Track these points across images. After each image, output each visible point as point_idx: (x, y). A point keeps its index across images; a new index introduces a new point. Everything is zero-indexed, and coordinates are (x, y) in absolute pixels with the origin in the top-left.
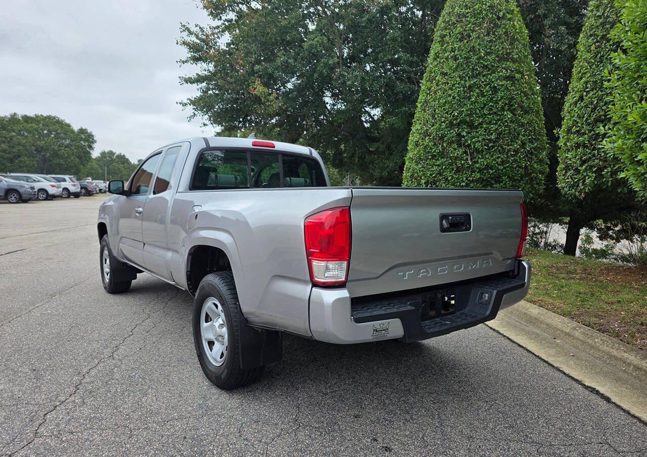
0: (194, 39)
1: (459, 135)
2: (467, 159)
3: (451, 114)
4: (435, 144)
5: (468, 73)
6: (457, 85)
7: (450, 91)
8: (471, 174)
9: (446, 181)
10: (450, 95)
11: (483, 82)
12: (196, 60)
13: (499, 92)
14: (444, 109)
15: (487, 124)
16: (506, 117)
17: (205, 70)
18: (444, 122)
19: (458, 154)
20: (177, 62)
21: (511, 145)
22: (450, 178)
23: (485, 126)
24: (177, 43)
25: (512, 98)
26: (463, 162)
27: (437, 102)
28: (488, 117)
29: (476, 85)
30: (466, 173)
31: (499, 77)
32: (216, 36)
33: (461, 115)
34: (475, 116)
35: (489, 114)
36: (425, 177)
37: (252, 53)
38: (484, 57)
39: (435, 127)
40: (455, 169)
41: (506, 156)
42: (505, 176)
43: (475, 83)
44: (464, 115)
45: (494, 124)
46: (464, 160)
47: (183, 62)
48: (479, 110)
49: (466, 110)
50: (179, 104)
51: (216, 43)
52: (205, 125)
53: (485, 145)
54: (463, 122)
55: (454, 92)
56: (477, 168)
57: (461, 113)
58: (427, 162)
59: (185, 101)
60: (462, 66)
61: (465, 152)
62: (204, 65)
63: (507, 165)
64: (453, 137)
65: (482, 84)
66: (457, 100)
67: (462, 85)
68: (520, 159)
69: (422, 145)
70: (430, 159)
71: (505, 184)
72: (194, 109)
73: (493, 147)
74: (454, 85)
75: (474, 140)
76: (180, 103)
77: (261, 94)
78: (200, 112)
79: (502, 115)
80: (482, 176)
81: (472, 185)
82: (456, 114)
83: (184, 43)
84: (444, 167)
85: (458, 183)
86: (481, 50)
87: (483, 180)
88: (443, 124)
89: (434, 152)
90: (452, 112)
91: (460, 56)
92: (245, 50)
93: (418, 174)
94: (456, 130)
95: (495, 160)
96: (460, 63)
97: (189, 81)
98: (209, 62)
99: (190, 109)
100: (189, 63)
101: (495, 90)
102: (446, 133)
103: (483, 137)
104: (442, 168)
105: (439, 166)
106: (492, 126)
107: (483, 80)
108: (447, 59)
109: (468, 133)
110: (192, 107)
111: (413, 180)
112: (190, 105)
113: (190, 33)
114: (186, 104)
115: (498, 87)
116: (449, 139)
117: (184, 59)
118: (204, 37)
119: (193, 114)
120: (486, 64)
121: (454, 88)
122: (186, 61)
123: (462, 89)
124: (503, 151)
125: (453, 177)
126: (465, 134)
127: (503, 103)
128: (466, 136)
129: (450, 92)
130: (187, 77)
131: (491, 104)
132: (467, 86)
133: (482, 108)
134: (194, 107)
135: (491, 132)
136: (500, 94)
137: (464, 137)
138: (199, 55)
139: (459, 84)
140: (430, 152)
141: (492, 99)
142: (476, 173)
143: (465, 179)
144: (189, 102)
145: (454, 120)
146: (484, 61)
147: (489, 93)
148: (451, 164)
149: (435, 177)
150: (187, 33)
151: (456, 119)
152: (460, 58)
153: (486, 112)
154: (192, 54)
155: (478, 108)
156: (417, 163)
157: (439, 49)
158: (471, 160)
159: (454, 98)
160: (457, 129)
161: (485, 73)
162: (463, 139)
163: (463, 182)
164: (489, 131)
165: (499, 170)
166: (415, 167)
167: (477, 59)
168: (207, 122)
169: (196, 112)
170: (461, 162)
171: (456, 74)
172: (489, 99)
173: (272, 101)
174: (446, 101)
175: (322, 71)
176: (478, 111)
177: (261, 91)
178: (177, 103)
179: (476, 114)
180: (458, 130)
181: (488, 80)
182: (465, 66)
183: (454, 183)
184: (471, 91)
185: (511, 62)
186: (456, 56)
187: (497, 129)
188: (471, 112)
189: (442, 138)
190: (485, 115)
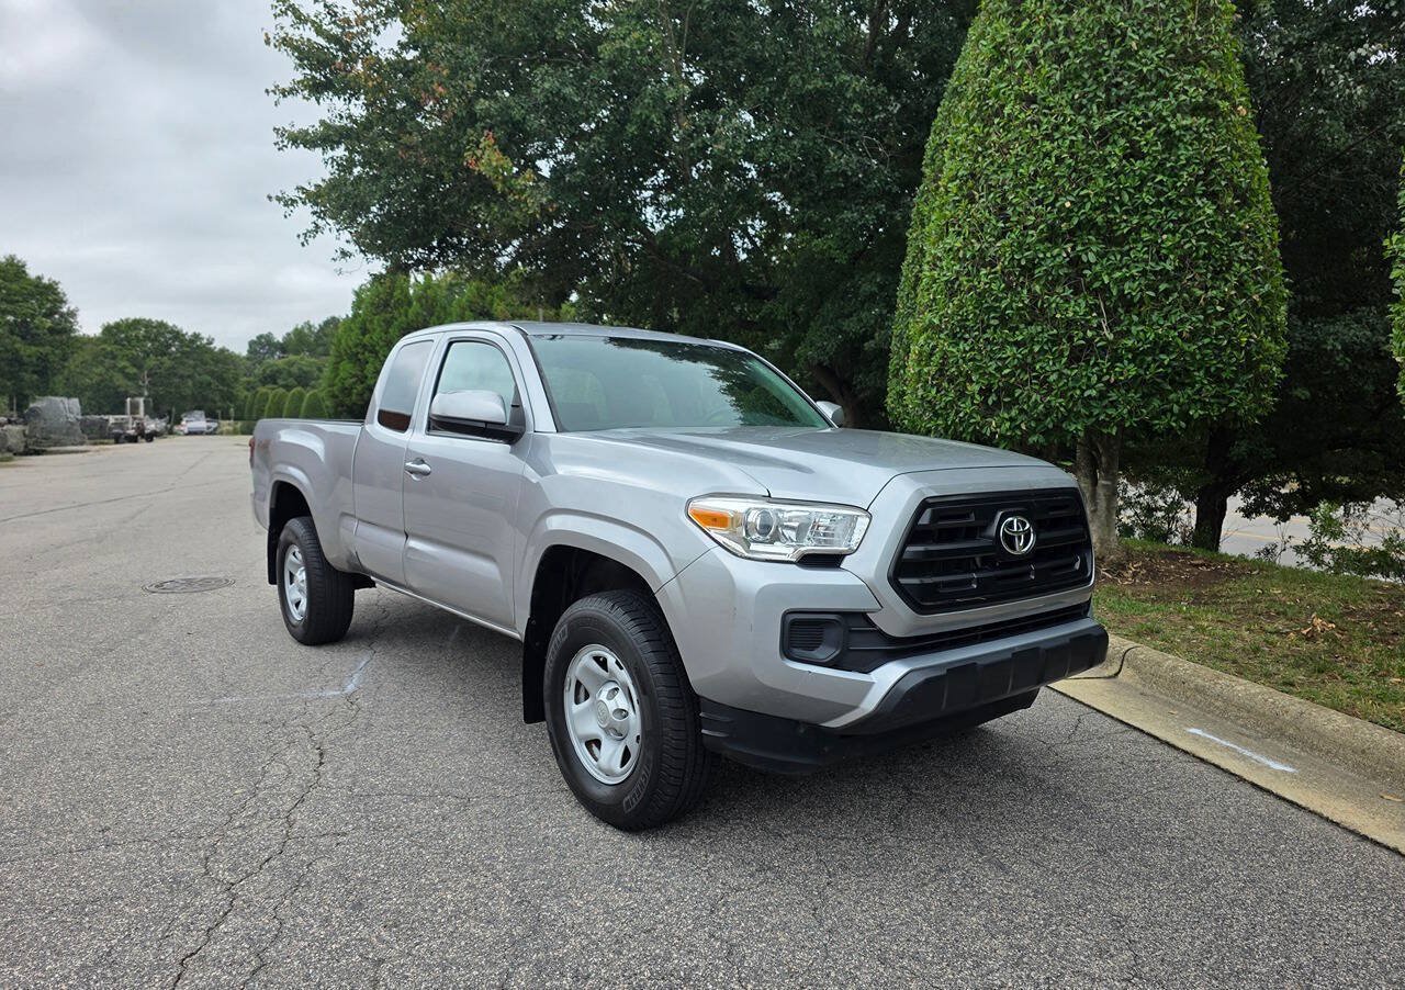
0: (308, 33)
1: (1075, 262)
2: (1100, 326)
3: (1052, 204)
4: (1009, 288)
5: (1096, 96)
6: (1066, 128)
7: (1047, 143)
8: (1112, 367)
9: (1041, 386)
10: (1047, 155)
11: (1137, 119)
12: (316, 89)
13: (1180, 145)
14: (1031, 191)
15: (1150, 230)
16: (1200, 212)
17: (341, 117)
18: (1034, 227)
19: (1075, 312)
20: (267, 91)
21: (1213, 288)
22: (1053, 377)
23: (1146, 236)
24: (267, 42)
25: (1213, 164)
26: (1089, 334)
27: (1010, 175)
28: (1152, 214)
29: (1119, 127)
30: (1096, 364)
31: (1179, 106)
32: (369, 24)
33: (1080, 209)
34: (1118, 210)
35: (1159, 205)
36: (982, 375)
37: (466, 69)
38: (1137, 52)
39: (1007, 241)
40: (1066, 354)
41: (1202, 317)
42: (1198, 370)
43: (1114, 121)
44: (1088, 206)
45: (1168, 231)
46: (1091, 329)
47: (284, 93)
48: (1129, 193)
49: (1096, 194)
50: (275, 202)
51: (368, 45)
52: (344, 254)
53: (1149, 287)
54: (1088, 225)
55: (1059, 147)
56: (1129, 350)
57: (1081, 201)
58: (985, 336)
59: (292, 193)
60: (1078, 77)
61: (1094, 308)
62: (339, 104)
63: (1207, 341)
64: (1061, 266)
65: (1134, 124)
66: (1069, 166)
67: (1081, 127)
68: (1236, 326)
69: (970, 290)
70: (996, 327)
71: (1199, 392)
72: (314, 213)
73: (1167, 293)
74: (1056, 128)
75: (1117, 274)
76: (279, 199)
77: (496, 172)
78: (330, 221)
79: (1190, 206)
80: (1142, 372)
81: (1113, 396)
82: (1068, 205)
83: (286, 42)
84: (1036, 349)
85: (1078, 392)
86: (1129, 33)
87: (1144, 382)
88: (1031, 232)
89: (1006, 309)
90: (1056, 200)
91: (1071, 48)
92: (449, 61)
93: (958, 367)
94: (1069, 247)
95: (1175, 329)
96: (1073, 66)
97: (302, 139)
98: (352, 95)
99: (304, 215)
100: (300, 96)
101: (1170, 140)
102: (1041, 256)
103: (1141, 266)
104: (1031, 351)
105: (1017, 344)
106: (1165, 237)
107: (1138, 113)
108: (1033, 59)
109: (1100, 256)
110: (309, 208)
111: (945, 384)
112: (304, 203)
113: (300, 19)
114: (293, 202)
115: (1177, 133)
116: (1047, 272)
117: (287, 85)
118: (336, 31)
119: (312, 227)
120: (1145, 70)
121: (1057, 135)
122: (292, 91)
123: (1080, 136)
124: (1191, 305)
125: (1061, 375)
126: (1092, 258)
127: (1190, 175)
128: (1096, 264)
129: (1048, 145)
130: (295, 130)
131: (1160, 177)
132: (1096, 128)
133: (1139, 189)
134: (315, 208)
135: (1164, 251)
136: (1184, 153)
137: (1089, 265)
138: (325, 77)
139: (1070, 124)
140: (995, 309)
141: (1162, 164)
142: (1126, 362)
143: (1095, 378)
144: (303, 196)
145: (1063, 220)
146: (1136, 61)
147: (1154, 148)
148: (1055, 340)
149: (1012, 374)
150: (289, 19)
151: (1068, 219)
152: (1071, 54)
153: (1148, 199)
154: (308, 71)
155: (1125, 189)
156: (955, 338)
157: (1007, 32)
158: (1110, 327)
159: (1059, 160)
160: (1071, 244)
161: (1141, 95)
162: (1087, 272)
163: (1089, 387)
164: (1158, 252)
165: (1183, 352)
166: (951, 349)
167: (1121, 56)
168: (352, 248)
169: (321, 222)
170: (1085, 333)
171: (1060, 98)
172: (1155, 164)
173: (522, 192)
174: (1036, 172)
175: (648, 117)
176: (1126, 197)
177: (494, 164)
178: (270, 198)
179: (1121, 204)
180: (1073, 249)
181: (1150, 114)
182: (1086, 76)
183: (1065, 392)
184: (1106, 142)
185: (1205, 68)
186: (1058, 50)
187: (1178, 246)
188: (1108, 198)
189: (1028, 270)
190: (1145, 206)
